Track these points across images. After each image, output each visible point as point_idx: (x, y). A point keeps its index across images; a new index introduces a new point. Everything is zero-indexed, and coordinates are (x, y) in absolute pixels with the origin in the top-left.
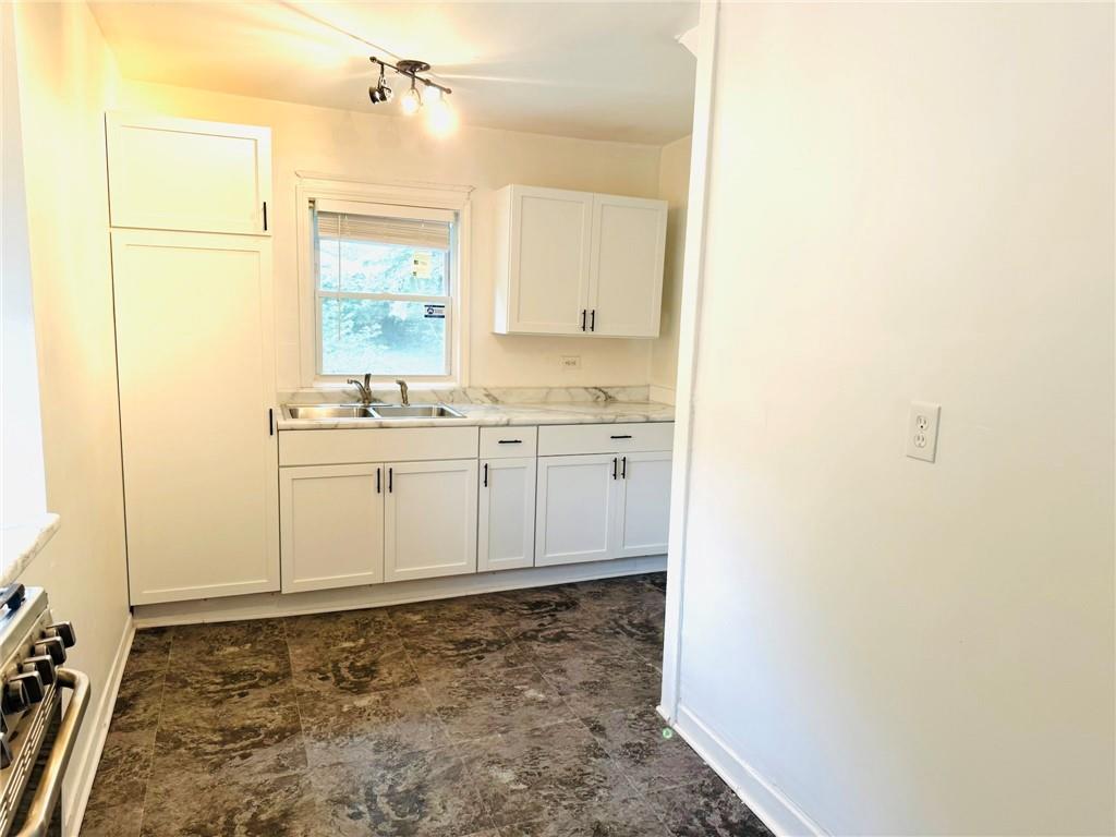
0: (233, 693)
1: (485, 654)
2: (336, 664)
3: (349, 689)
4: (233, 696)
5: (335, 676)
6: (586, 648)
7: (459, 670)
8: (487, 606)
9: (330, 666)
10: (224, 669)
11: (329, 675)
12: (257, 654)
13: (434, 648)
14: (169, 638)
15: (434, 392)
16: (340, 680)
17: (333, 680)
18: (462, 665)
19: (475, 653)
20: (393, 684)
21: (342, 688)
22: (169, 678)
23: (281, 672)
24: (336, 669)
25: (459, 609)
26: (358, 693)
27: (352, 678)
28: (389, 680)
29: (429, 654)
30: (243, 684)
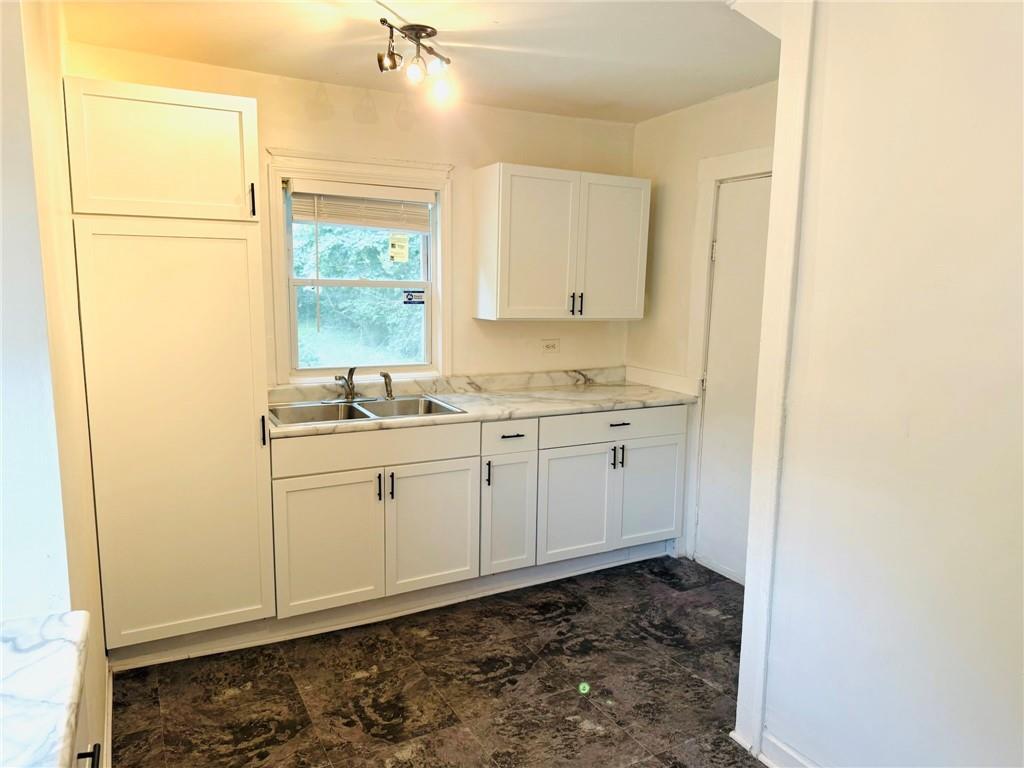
0: (250, 754)
1: (515, 677)
2: (356, 700)
3: (383, 736)
4: (251, 758)
5: (362, 719)
6: (620, 660)
7: (495, 700)
8: (494, 614)
9: (351, 705)
10: (230, 720)
11: (353, 717)
12: (263, 695)
13: (457, 673)
14: (153, 681)
15: (417, 382)
16: (369, 725)
17: (361, 726)
18: (497, 693)
19: (505, 676)
20: (429, 724)
21: (374, 735)
22: (168, 739)
23: (298, 718)
24: (360, 710)
25: (466, 619)
26: (395, 740)
27: (380, 720)
28: (424, 720)
29: (455, 681)
30: (258, 740)
